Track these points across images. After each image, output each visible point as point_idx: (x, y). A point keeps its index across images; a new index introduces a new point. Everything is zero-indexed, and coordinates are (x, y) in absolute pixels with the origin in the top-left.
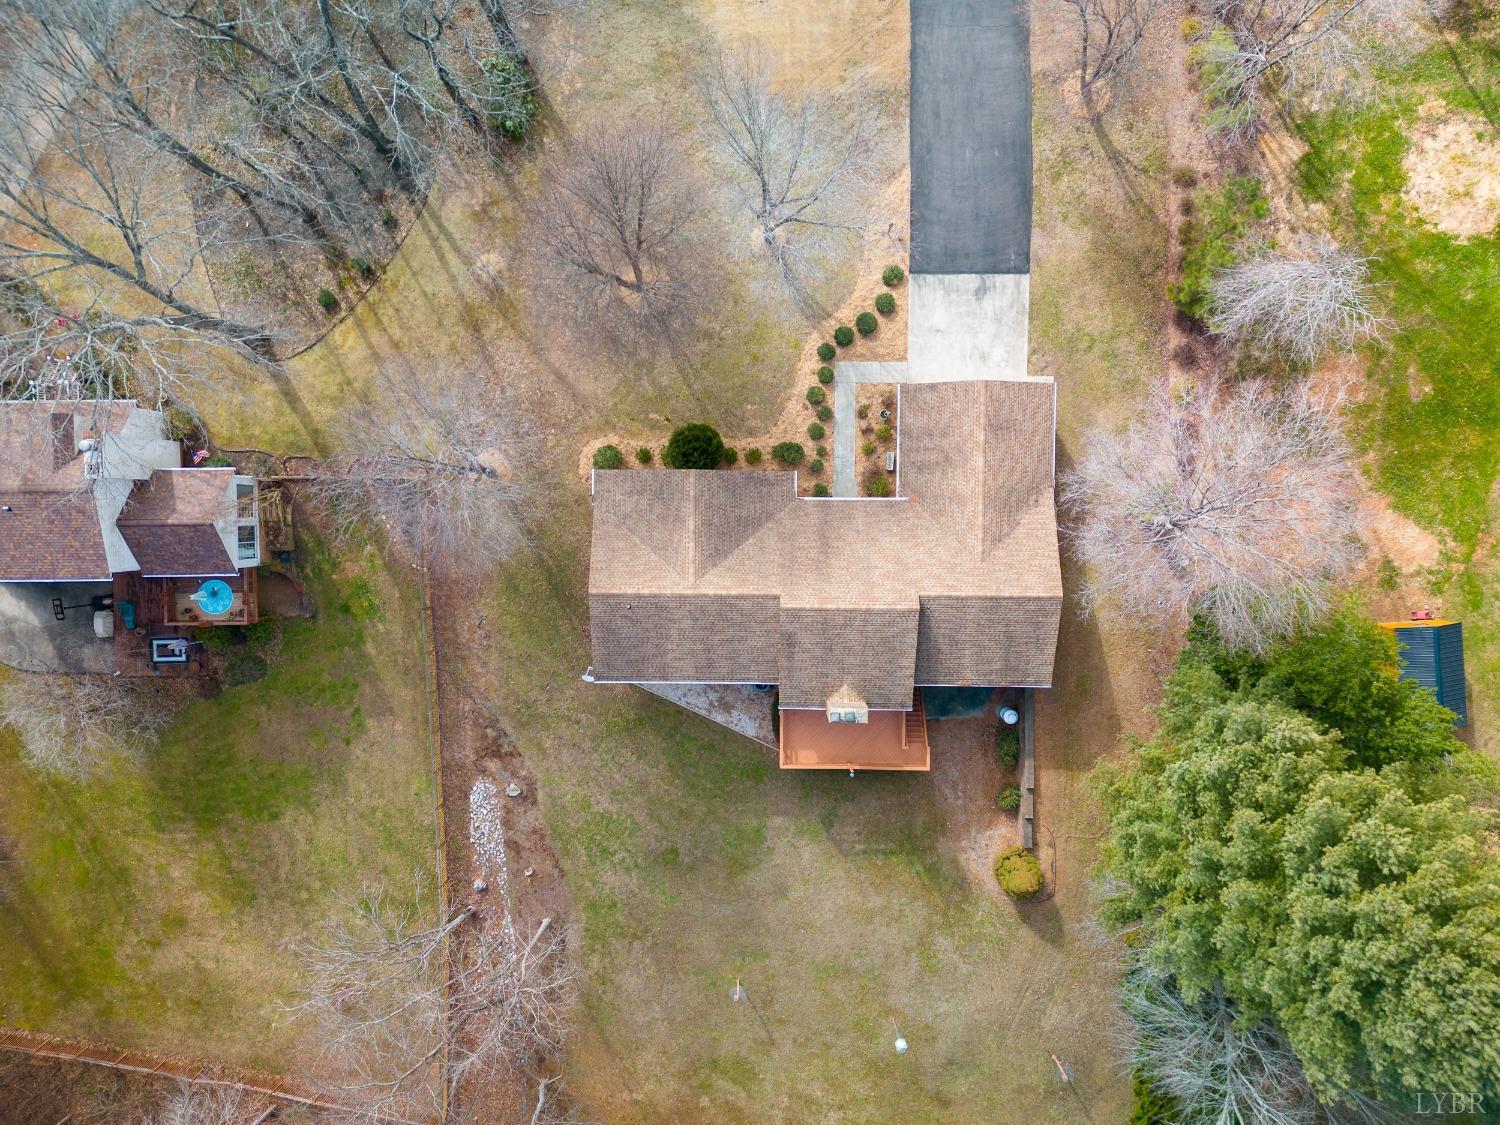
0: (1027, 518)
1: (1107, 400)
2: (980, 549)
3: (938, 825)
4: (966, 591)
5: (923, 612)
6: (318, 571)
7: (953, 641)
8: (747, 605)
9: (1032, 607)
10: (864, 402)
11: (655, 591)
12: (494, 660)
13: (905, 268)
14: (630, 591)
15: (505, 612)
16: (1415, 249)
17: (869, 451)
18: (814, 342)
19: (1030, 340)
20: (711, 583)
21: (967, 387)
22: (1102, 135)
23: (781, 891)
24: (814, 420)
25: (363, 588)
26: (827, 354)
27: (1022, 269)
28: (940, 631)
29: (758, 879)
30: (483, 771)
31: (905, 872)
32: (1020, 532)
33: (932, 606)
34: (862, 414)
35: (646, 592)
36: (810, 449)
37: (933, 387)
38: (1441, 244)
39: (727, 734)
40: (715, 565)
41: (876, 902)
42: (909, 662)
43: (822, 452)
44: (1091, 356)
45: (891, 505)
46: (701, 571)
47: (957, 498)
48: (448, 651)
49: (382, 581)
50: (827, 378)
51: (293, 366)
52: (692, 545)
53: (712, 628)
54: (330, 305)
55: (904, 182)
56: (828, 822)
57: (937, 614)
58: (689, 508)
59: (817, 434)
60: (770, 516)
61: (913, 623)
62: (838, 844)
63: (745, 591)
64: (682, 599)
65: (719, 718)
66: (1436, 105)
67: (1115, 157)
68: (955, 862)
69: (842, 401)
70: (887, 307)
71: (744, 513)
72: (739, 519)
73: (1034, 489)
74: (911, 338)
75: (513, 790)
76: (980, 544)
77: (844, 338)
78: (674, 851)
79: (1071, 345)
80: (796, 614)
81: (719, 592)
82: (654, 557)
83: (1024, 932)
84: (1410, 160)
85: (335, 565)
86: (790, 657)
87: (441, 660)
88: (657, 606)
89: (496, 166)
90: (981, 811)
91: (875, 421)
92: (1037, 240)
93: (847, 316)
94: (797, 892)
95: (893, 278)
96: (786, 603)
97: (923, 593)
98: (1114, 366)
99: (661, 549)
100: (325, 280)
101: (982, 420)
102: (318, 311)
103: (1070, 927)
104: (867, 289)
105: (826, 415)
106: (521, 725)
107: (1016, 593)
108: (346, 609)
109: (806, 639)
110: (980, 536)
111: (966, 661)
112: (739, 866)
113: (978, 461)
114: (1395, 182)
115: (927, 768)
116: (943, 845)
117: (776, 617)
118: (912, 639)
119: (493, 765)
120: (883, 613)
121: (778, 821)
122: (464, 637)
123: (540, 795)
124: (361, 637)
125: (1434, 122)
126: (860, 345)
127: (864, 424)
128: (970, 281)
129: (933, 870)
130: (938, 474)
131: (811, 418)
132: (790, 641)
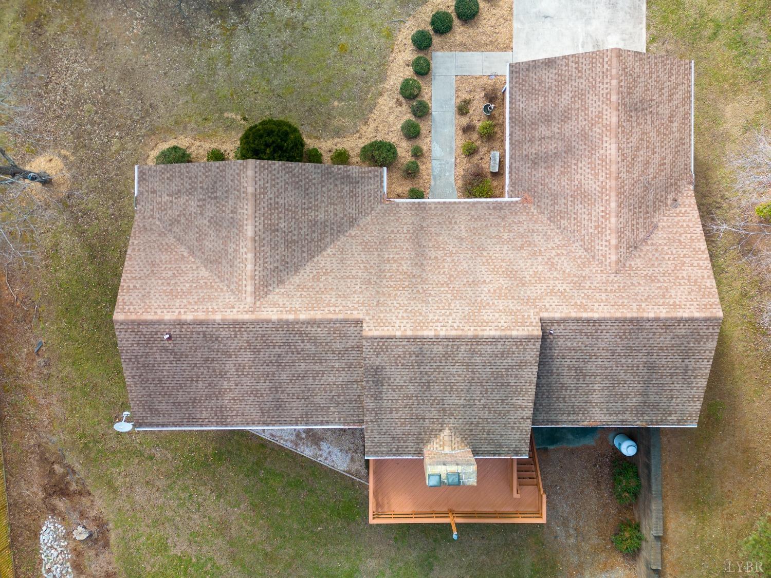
0: (664, 220)
1: (735, 93)
2: (614, 258)
4: (599, 311)
5: (545, 337)
7: (580, 374)
8: (321, 333)
9: (682, 330)
10: (465, 96)
11: (201, 316)
12: (56, 391)
14: (168, 317)
15: (67, 338)
17: (471, 152)
19: (648, 27)
20: (275, 305)
21: (595, 57)
24: (409, 116)
26: (422, 43)
28: (564, 363)
30: (53, 510)
32: (659, 237)
33: (555, 330)
34: (463, 109)
35: (189, 317)
36: (404, 149)
37: (549, 63)
39: (315, 469)
40: (281, 282)
42: (526, 401)
43: (418, 153)
44: (717, 44)
45: (499, 207)
46: (263, 288)
47: (582, 196)
50: (423, 70)
52: (250, 256)
53: (278, 362)
57: (563, 341)
58: (247, 209)
59: (412, 133)
60: (352, 222)
61: (532, 353)
63: (318, 315)
64: (238, 326)
65: (308, 452)
69: (439, 96)
71: (321, 217)
72: (314, 223)
73: (672, 186)
74: (516, 25)
75: (80, 534)
76: (613, 251)
77: (441, 25)
79: (694, 32)
80: (383, 343)
81: (285, 317)
82: (204, 272)
86: (377, 397)
88: (205, 335)
90: (596, 551)
91: (477, 117)
93: (445, 1)
96: (371, 330)
97: (545, 315)
98: (743, 54)
99: (214, 261)
101: (614, 98)
105: (422, 111)
107: (663, 314)
109: (398, 375)
110: (614, 242)
111: (595, 397)
113: (611, 149)
115: (543, 520)
117: (358, 347)
118: (531, 373)
119: (61, 504)
120: (495, 340)
123: (113, 537)
126: (460, 32)
127: (465, 121)
130: (557, 168)
131: (405, 115)
132: (376, 374)
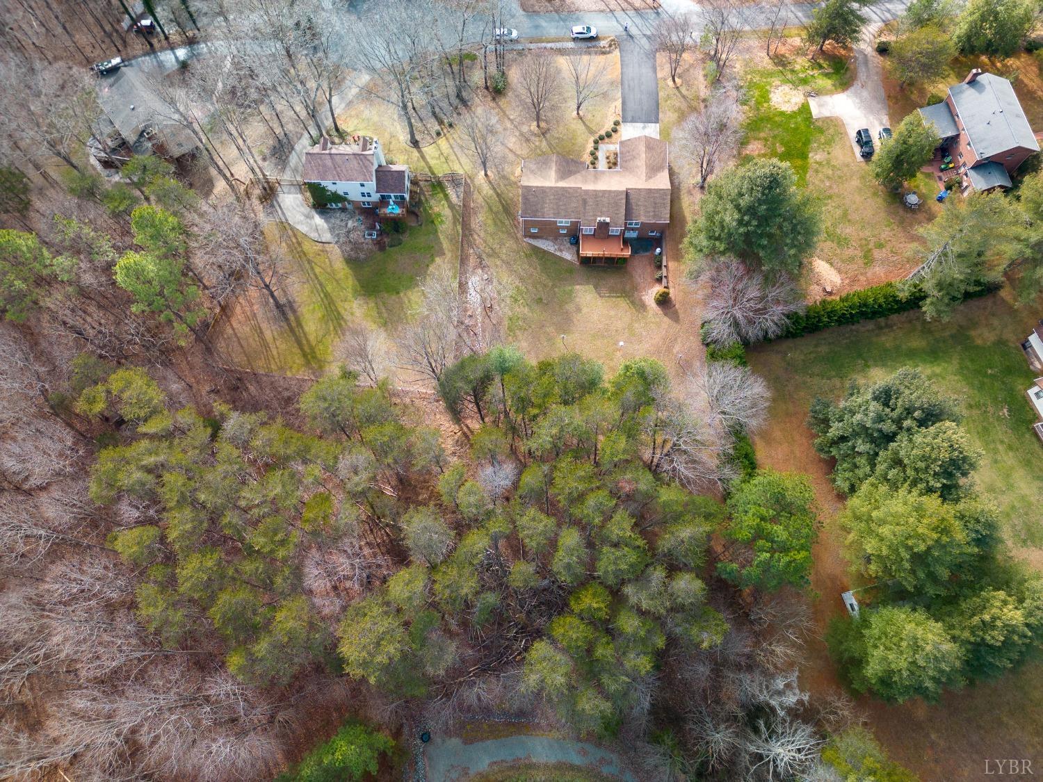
0: (660, 174)
2: (645, 179)
3: (635, 288)
4: (640, 187)
5: (627, 193)
6: (425, 210)
7: (637, 205)
8: (571, 191)
9: (662, 192)
10: (608, 155)
11: (542, 185)
12: (482, 234)
13: (621, 121)
14: (534, 185)
15: (488, 218)
16: (775, 115)
18: (592, 139)
20: (561, 184)
21: (639, 138)
22: (680, 92)
23: (579, 310)
25: (439, 215)
26: (596, 142)
27: (657, 121)
28: (633, 201)
29: (570, 307)
30: (475, 273)
31: (623, 304)
32: (658, 177)
33: (630, 191)
34: (608, 158)
35: (539, 185)
38: (782, 113)
39: (561, 259)
40: (562, 180)
41: (612, 313)
42: (623, 210)
45: (617, 169)
46: (557, 182)
47: (637, 167)
48: (467, 232)
49: (447, 212)
50: (596, 149)
51: (424, 150)
52: (554, 176)
53: (559, 199)
54: (438, 134)
55: (619, 102)
57: (632, 195)
58: (553, 164)
59: (593, 163)
60: (579, 172)
61: (624, 196)
62: (599, 294)
63: (571, 186)
64: (551, 188)
65: (558, 254)
66: (779, 83)
67: (684, 97)
68: (641, 300)
69: (601, 155)
70: (615, 131)
71: (571, 169)
72: (569, 171)
73: (662, 167)
74: (622, 135)
77: (601, 138)
78: (541, 299)
80: (587, 192)
81: (564, 186)
82: (542, 179)
83: (666, 319)
84: (771, 95)
85: (431, 208)
86: (585, 208)
87: (464, 235)
88: (543, 191)
89: (494, 99)
90: (649, 283)
91: (612, 160)
92: (661, 115)
93: (603, 132)
94: (585, 310)
95: (617, 123)
96: (584, 189)
97: (627, 187)
99: (544, 177)
100: (437, 127)
101: (644, 145)
102: (434, 135)
103: (681, 316)
104: (609, 126)
105: (596, 158)
106: (489, 256)
107: (657, 188)
108: (432, 222)
109: (590, 202)
110: (645, 177)
111: (641, 212)
112: (564, 303)
113: (644, 156)
114: (768, 100)
115: (629, 256)
116: (637, 294)
117: (581, 194)
118: (624, 201)
119: (478, 270)
120: (614, 191)
121: (578, 287)
122: (473, 226)
124: (436, 231)
125: (777, 87)
126: (607, 140)
127: (608, 160)
128: (641, 125)
129: (633, 303)
130: (632, 162)
131: (591, 158)
132: (585, 202)
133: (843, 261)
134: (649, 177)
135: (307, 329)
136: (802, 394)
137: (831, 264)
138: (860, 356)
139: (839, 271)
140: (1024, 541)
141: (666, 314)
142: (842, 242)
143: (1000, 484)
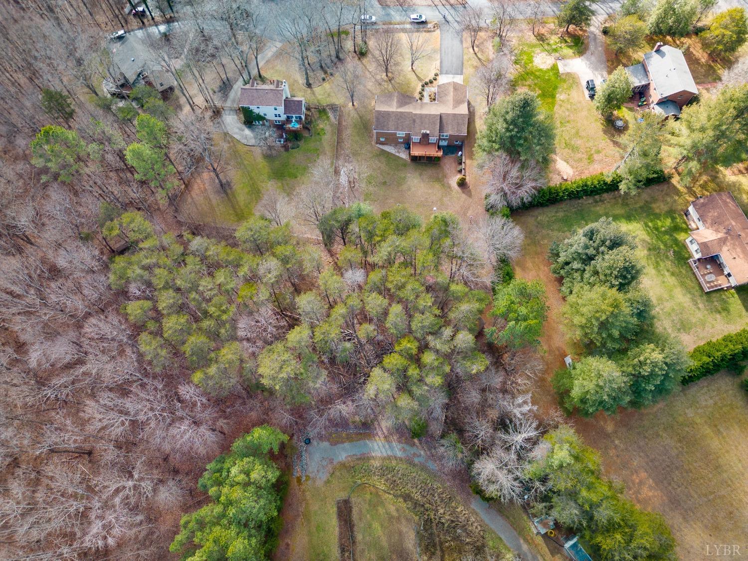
0: (462, 105)
2: (452, 108)
3: (445, 176)
4: (449, 112)
5: (441, 116)
6: (314, 127)
7: (447, 123)
8: (406, 114)
9: (462, 116)
10: (430, 94)
11: (388, 110)
13: (439, 73)
14: (383, 110)
15: (353, 132)
16: (536, 71)
18: (420, 84)
20: (399, 110)
21: (450, 83)
22: (477, 56)
23: (409, 189)
24: (420, 96)
25: (323, 129)
26: (423, 86)
27: (461, 74)
28: (444, 121)
29: (405, 187)
31: (437, 186)
32: (460, 106)
33: (443, 115)
34: (430, 96)
35: (386, 110)
37: (443, 85)
38: (540, 70)
40: (400, 108)
41: (430, 191)
42: (438, 126)
45: (435, 103)
46: (397, 108)
47: (448, 101)
48: (340, 141)
49: (328, 128)
51: (314, 89)
52: (395, 104)
53: (398, 119)
54: (324, 80)
55: (439, 61)
56: (421, 175)
57: (444, 117)
58: (395, 98)
59: (421, 98)
60: (411, 103)
61: (439, 118)
63: (406, 111)
64: (393, 112)
65: (397, 154)
66: (539, 51)
67: (479, 59)
68: (448, 183)
69: (425, 94)
70: (435, 79)
71: (406, 101)
73: (463, 101)
77: (426, 84)
78: (386, 182)
80: (416, 115)
81: (401, 111)
82: (386, 106)
83: (463, 195)
84: (534, 59)
85: (318, 125)
86: (414, 125)
87: (338, 143)
88: (388, 114)
89: (359, 59)
90: (454, 173)
92: (464, 70)
93: (427, 80)
94: (413, 189)
95: (436, 75)
96: (414, 113)
97: (441, 112)
99: (389, 106)
100: (323, 76)
101: (452, 87)
102: (321, 81)
103: (473, 193)
104: (431, 76)
105: (423, 96)
107: (459, 113)
108: (319, 134)
109: (418, 121)
110: (452, 106)
111: (449, 128)
112: (400, 184)
113: (452, 94)
114: (532, 62)
116: (445, 180)
117: (412, 116)
118: (439, 120)
120: (434, 115)
122: (344, 136)
124: (321, 139)
125: (538, 54)
126: (429, 85)
128: (452, 75)
129: (443, 185)
130: (444, 97)
132: (414, 121)
133: (575, 161)
134: (455, 107)
135: (239, 199)
136: (546, 241)
137: (568, 163)
138: (583, 218)
139: (572, 167)
140: (679, 330)
141: (463, 192)
142: (574, 149)
143: (666, 296)
